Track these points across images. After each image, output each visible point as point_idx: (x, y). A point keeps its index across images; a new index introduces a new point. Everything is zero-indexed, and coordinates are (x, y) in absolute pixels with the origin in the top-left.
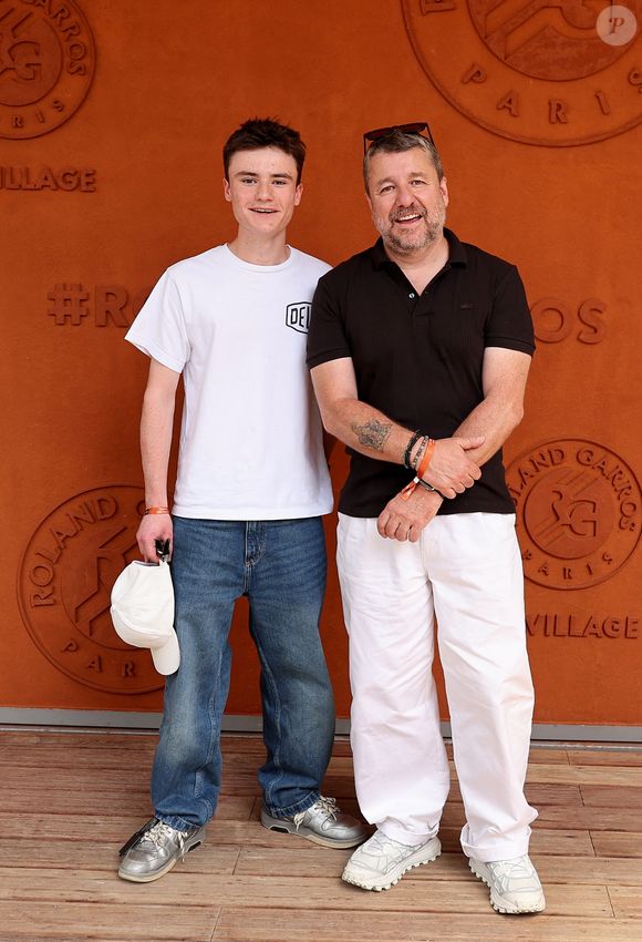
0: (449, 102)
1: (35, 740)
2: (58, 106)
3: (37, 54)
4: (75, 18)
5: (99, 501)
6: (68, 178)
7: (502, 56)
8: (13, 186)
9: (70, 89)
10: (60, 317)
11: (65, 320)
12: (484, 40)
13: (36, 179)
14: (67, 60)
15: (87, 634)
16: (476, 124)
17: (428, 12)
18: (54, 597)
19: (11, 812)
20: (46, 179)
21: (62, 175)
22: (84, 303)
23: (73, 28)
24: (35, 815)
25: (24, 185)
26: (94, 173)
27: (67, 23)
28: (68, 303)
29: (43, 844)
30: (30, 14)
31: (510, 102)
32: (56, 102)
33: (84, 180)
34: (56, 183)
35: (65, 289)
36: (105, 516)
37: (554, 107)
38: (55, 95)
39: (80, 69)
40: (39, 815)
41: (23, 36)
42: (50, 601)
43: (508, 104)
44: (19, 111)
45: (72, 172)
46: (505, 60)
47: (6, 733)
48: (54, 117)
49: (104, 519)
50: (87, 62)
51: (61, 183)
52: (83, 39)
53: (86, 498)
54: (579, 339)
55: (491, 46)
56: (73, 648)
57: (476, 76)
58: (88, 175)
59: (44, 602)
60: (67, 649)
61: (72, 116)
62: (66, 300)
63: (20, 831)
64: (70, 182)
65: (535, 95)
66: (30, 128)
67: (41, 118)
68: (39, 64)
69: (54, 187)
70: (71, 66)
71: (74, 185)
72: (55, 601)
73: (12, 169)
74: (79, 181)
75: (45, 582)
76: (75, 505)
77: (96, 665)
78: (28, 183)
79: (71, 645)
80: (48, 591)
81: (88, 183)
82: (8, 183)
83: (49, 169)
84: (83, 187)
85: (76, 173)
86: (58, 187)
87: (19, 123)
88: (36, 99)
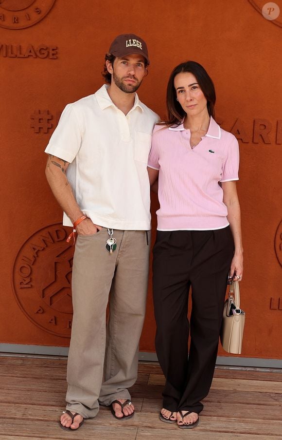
1: (20, 362)
2: (38, 11)
5: (56, 231)
6: (43, 51)
8: (12, 55)
9: (44, 1)
10: (37, 129)
11: (39, 131)
13: (25, 52)
15: (49, 304)
18: (31, 283)
19: (9, 403)
20: (30, 52)
21: (39, 49)
22: (50, 121)
24: (23, 405)
25: (19, 55)
26: (57, 48)
28: (41, 121)
29: (28, 422)
32: (36, 9)
33: (51, 52)
35: (40, 113)
36: (59, 240)
38: (36, 5)
40: (25, 405)
42: (29, 286)
44: (17, 14)
45: (45, 48)
47: (4, 358)
48: (35, 17)
49: (59, 241)
51: (38, 54)
53: (50, 230)
56: (41, 311)
58: (53, 50)
59: (26, 286)
60: (37, 313)
61: (45, 17)
62: (40, 119)
63: (15, 414)
64: (44, 54)
66: (23, 23)
67: (28, 17)
69: (34, 56)
71: (45, 55)
72: (31, 285)
73: (12, 46)
74: (49, 52)
75: (27, 275)
76: (44, 233)
77: (54, 321)
78: (20, 54)
79: (40, 310)
80: (28, 280)
81: (53, 54)
82: (10, 54)
83: (32, 47)
84: (51, 56)
85: (47, 48)
86: (37, 56)
87: (16, 20)
88: (26, 7)
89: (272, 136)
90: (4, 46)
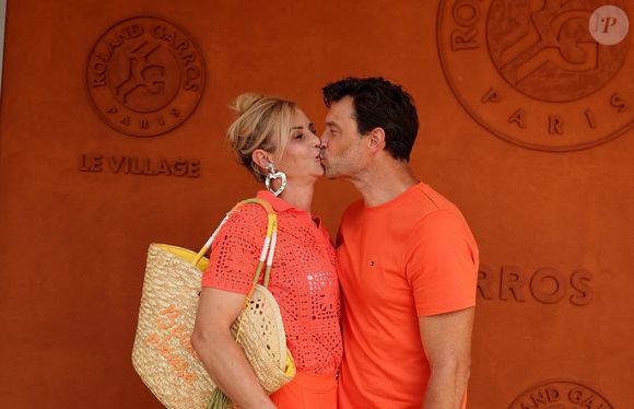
0: (473, 117)
2: (175, 113)
3: (162, 74)
4: (192, 49)
6: (179, 167)
7: (513, 82)
8: (137, 172)
9: (184, 101)
12: (500, 70)
13: (154, 166)
14: (184, 79)
16: (492, 133)
17: (458, 49)
20: (162, 166)
21: (174, 164)
23: (190, 56)
25: (146, 171)
26: (199, 163)
27: (186, 53)
30: (158, 47)
31: (519, 116)
32: (174, 110)
33: (191, 168)
34: (170, 171)
37: (553, 122)
38: (174, 105)
39: (193, 86)
41: (152, 61)
43: (517, 118)
44: (146, 117)
45: (182, 162)
46: (515, 86)
50: (198, 81)
51: (173, 170)
52: (197, 64)
54: (571, 302)
55: (505, 75)
57: (493, 97)
58: (194, 165)
61: (185, 121)
64: (181, 170)
65: (537, 112)
66: (154, 128)
67: (162, 122)
68: (163, 83)
69: (167, 173)
70: (187, 83)
71: (182, 173)
73: (137, 159)
74: (187, 169)
78: (148, 169)
81: (194, 171)
82: (133, 169)
83: (165, 161)
84: (190, 173)
85: (185, 163)
86: (171, 173)
87: (145, 125)
88: (159, 107)
89: (495, 288)
90: (127, 159)
